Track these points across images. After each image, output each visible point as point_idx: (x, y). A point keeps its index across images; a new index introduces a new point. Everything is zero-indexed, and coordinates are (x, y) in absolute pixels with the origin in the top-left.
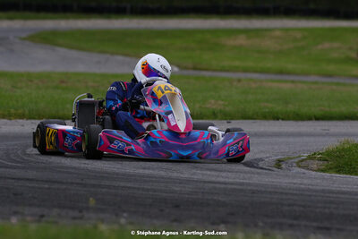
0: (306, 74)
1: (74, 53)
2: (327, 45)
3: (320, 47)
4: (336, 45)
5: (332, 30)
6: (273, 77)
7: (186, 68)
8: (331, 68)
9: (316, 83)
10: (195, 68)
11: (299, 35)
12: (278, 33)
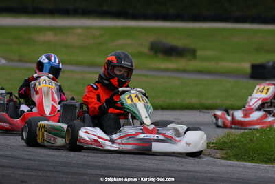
2: (121, 42)
3: (115, 43)
4: (129, 41)
6: (86, 69)
7: (12, 60)
10: (20, 61)
11: (97, 33)
12: (79, 31)
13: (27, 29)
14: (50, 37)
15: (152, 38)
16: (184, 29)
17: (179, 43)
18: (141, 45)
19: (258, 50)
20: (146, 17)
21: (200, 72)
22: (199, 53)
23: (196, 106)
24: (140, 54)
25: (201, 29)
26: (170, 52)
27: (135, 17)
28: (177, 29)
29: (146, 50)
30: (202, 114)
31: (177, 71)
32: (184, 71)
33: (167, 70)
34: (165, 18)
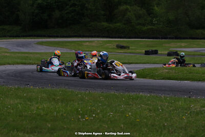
1: (48, 47)
2: (108, 45)
4: (110, 45)
5: (109, 41)
8: (111, 50)
11: (101, 42)
12: (96, 42)
13: (81, 41)
14: (87, 44)
15: (117, 44)
17: (125, 45)
18: (114, 45)
19: (147, 46)
20: (115, 38)
21: (130, 53)
22: (130, 48)
24: (114, 48)
25: (131, 41)
26: (122, 47)
28: (124, 41)
29: (115, 47)
31: (124, 53)
32: (126, 53)
33: (121, 53)
34: (121, 38)
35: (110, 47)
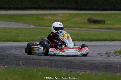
0: (75, 27)
2: (77, 19)
3: (75, 19)
4: (79, 18)
7: (37, 26)
8: (81, 26)
9: (79, 30)
10: (39, 26)
11: (67, 15)
12: (61, 15)
16: (100, 14)
18: (84, 20)
20: (85, 10)
21: (107, 29)
22: (106, 22)
23: (108, 40)
24: (84, 23)
25: (106, 13)
26: (95, 22)
27: (81, 10)
28: (97, 14)
29: (86, 21)
30: (111, 42)
31: (99, 28)
32: (101, 29)
33: (94, 28)
34: (93, 10)
35: (80, 22)
